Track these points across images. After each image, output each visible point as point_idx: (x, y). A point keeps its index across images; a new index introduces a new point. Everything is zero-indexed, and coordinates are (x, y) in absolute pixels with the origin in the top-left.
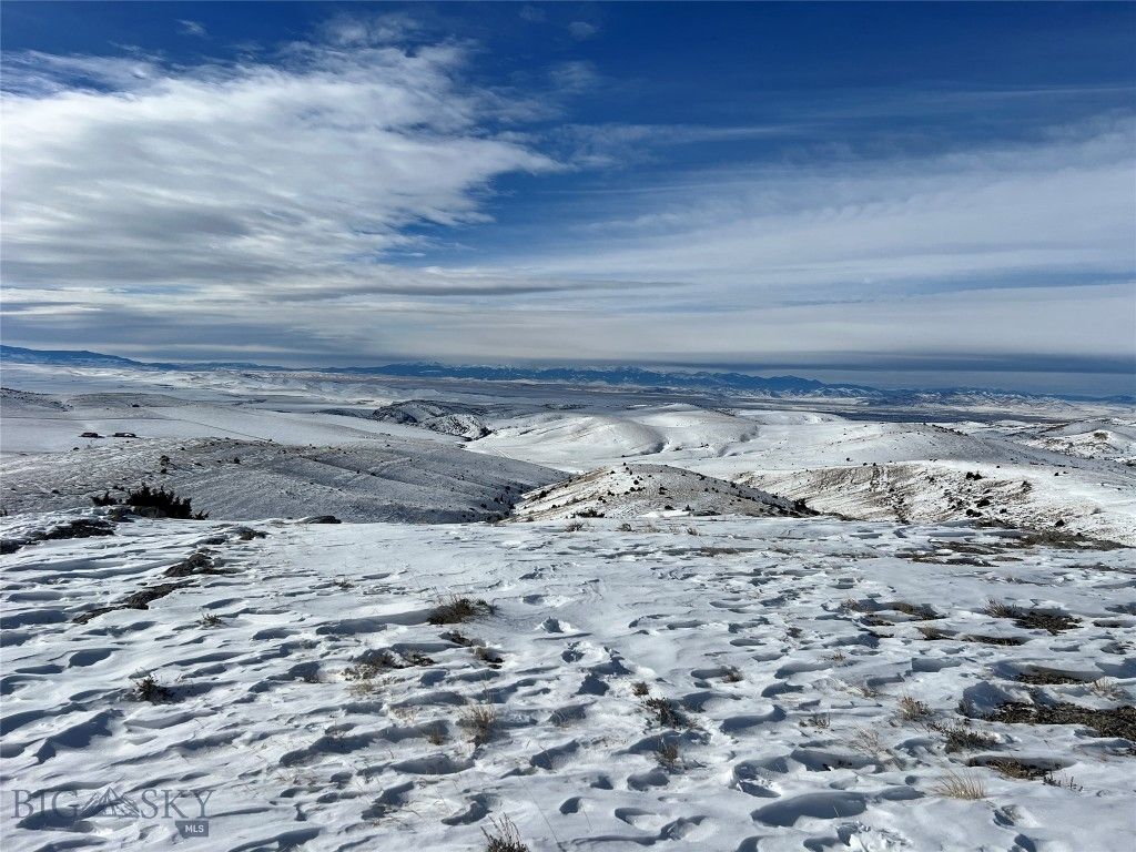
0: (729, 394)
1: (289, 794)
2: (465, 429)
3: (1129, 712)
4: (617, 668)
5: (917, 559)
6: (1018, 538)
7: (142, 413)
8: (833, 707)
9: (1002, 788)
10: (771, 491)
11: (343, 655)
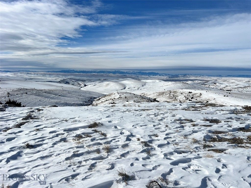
0: (140, 76)
1: (69, 166)
2: (80, 85)
3: (235, 139)
4: (132, 135)
5: (186, 110)
6: (204, 105)
7: (2, 82)
8: (179, 141)
9: (216, 155)
10: (149, 97)
11: (71, 136)
